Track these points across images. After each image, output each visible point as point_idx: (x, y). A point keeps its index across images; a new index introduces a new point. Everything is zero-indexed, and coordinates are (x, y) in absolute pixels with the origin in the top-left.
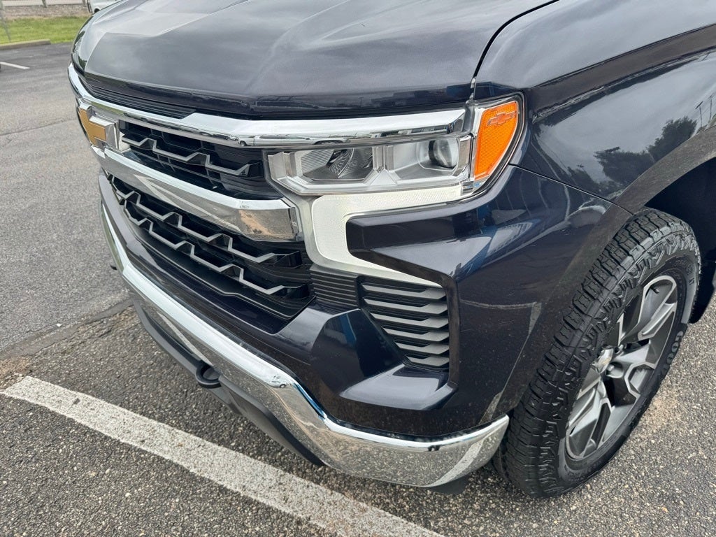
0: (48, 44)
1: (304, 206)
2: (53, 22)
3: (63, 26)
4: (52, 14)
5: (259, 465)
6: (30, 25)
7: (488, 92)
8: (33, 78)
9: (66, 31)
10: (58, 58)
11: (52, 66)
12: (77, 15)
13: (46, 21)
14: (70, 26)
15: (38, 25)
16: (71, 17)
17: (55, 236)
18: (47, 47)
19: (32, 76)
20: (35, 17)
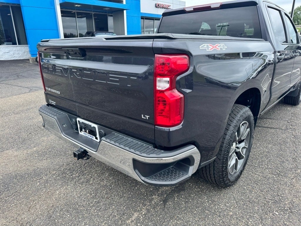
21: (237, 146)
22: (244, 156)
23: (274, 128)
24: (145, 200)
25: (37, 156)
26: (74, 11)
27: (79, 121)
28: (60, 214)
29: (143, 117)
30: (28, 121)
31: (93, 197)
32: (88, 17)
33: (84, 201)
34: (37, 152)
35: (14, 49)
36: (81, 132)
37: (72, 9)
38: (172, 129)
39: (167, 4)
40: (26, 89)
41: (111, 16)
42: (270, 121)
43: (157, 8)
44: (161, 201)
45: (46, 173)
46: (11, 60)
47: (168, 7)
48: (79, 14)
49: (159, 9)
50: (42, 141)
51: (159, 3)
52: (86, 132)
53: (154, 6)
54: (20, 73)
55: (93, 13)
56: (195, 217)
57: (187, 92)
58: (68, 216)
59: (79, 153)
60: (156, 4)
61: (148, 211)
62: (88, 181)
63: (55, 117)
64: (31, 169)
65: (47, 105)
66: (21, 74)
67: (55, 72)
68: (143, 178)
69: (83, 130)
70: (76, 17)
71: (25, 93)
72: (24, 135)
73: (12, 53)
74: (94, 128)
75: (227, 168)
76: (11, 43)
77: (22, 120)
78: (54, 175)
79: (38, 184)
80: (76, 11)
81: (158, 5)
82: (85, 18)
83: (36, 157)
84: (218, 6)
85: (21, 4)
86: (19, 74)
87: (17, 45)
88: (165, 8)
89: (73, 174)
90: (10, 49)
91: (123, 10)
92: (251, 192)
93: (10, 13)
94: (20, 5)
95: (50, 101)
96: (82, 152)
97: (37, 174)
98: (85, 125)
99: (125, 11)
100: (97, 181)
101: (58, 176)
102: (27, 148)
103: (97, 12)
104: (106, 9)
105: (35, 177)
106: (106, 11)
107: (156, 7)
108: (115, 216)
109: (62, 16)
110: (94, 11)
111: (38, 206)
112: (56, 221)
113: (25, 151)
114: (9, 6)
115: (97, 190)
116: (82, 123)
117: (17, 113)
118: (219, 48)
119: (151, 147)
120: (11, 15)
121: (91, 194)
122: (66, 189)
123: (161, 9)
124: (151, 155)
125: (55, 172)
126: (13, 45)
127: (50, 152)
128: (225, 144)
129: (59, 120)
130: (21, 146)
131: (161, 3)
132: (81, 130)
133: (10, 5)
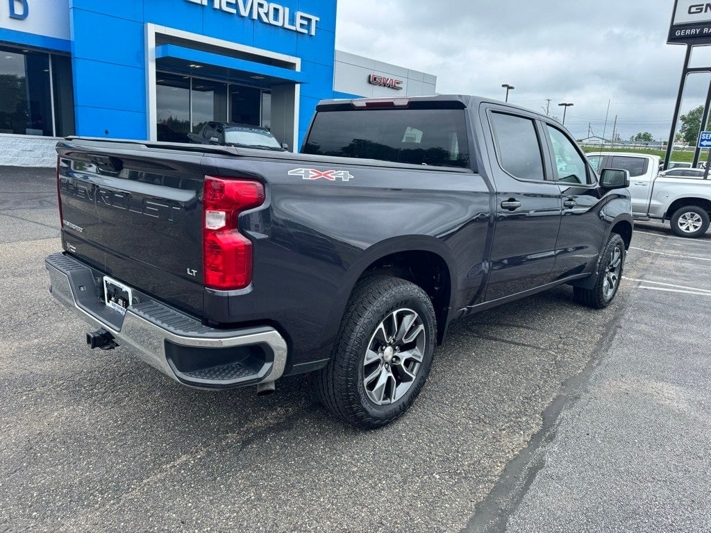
21: (396, 354)
22: (414, 377)
23: (523, 345)
24: (212, 438)
25: (35, 352)
26: (187, 76)
27: (106, 281)
28: (48, 445)
29: (189, 273)
30: (38, 292)
31: (118, 427)
32: (219, 89)
33: (100, 430)
34: (39, 347)
35: (46, 145)
36: (108, 302)
37: (183, 72)
38: (232, 293)
39: (395, 78)
40: (53, 230)
41: (268, 92)
42: (525, 331)
43: (371, 85)
44: (239, 442)
45: (44, 382)
46: (35, 168)
47: (396, 85)
48: (196, 82)
49: (377, 87)
50: (54, 330)
51: (377, 74)
52: (117, 302)
53: (366, 79)
54: (47, 197)
55: (229, 83)
56: (286, 469)
57: (257, 238)
58: (63, 449)
59: (97, 335)
60: (370, 76)
61: (209, 454)
62: (119, 401)
63: (69, 272)
64: (18, 373)
65: (64, 253)
66: (49, 199)
67: (77, 193)
68: (179, 373)
69: (113, 299)
70: (189, 88)
71: (48, 238)
72: (22, 315)
73: (38, 152)
74: (127, 293)
75: (356, 385)
76: (41, 131)
77: (26, 288)
78: (58, 386)
79: (24, 398)
80: (192, 77)
81: (375, 79)
82: (213, 92)
83: (33, 354)
84: (405, 103)
85: (72, 52)
86: (46, 199)
87: (52, 136)
88: (389, 87)
89: (95, 388)
90: (34, 144)
91: (293, 83)
92: (410, 440)
93: (49, 69)
94: (70, 53)
95: (69, 245)
96: (102, 335)
97: (27, 382)
98: (115, 290)
99: (298, 87)
100: (136, 403)
101: (66, 389)
102: (21, 338)
103: (236, 81)
104: (257, 77)
105: (20, 387)
106: (258, 82)
107: (370, 82)
108: (147, 457)
109: (157, 83)
110: (230, 80)
111: (13, 432)
112: (39, 455)
113: (16, 344)
114: (47, 55)
115: (128, 415)
116: (111, 284)
117: (20, 275)
118: (334, 177)
119: (198, 323)
120: (48, 72)
121: (116, 422)
122: (74, 410)
123: (382, 87)
124: (190, 333)
125: (61, 382)
126: (44, 135)
127: (63, 348)
128: (352, 341)
129: (74, 277)
130: (10, 334)
131: (383, 75)
132: (109, 299)
133: (50, 53)
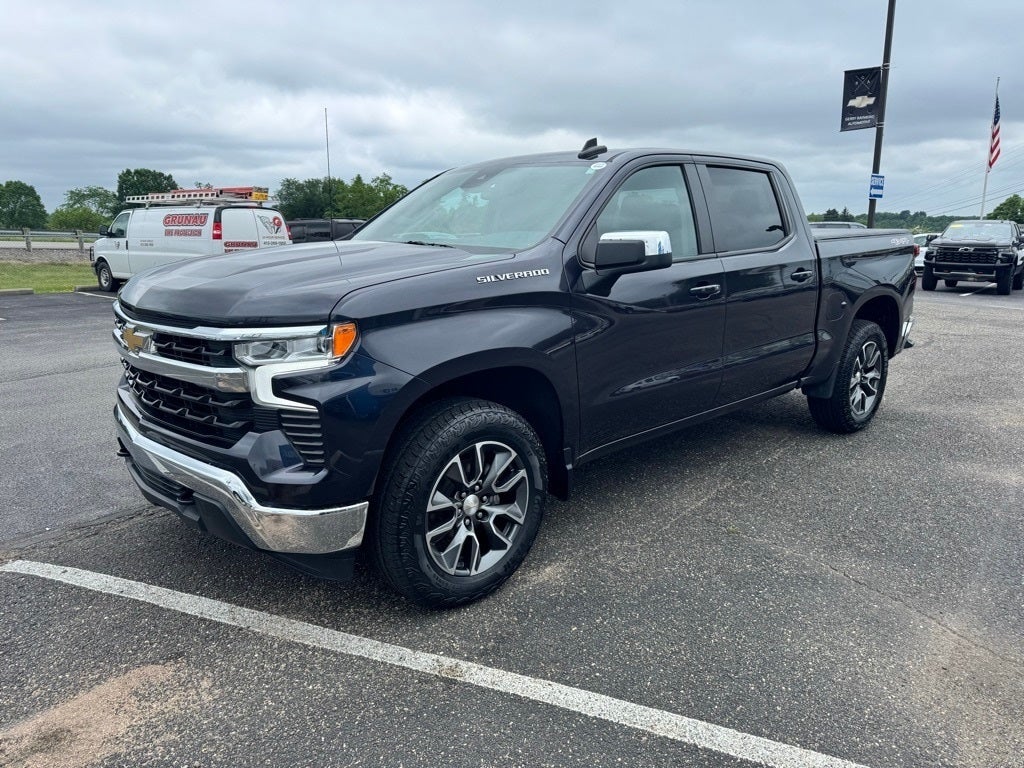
0: (30, 293)
1: (251, 372)
2: (35, 268)
3: (48, 274)
4: (36, 260)
5: (217, 603)
6: (5, 270)
7: (341, 319)
8: (11, 331)
9: (52, 280)
10: (44, 310)
11: (34, 318)
12: (70, 263)
13: (27, 267)
14: (58, 274)
15: (15, 271)
16: (61, 264)
17: (43, 469)
18: (27, 298)
19: (10, 328)
20: (13, 262)
